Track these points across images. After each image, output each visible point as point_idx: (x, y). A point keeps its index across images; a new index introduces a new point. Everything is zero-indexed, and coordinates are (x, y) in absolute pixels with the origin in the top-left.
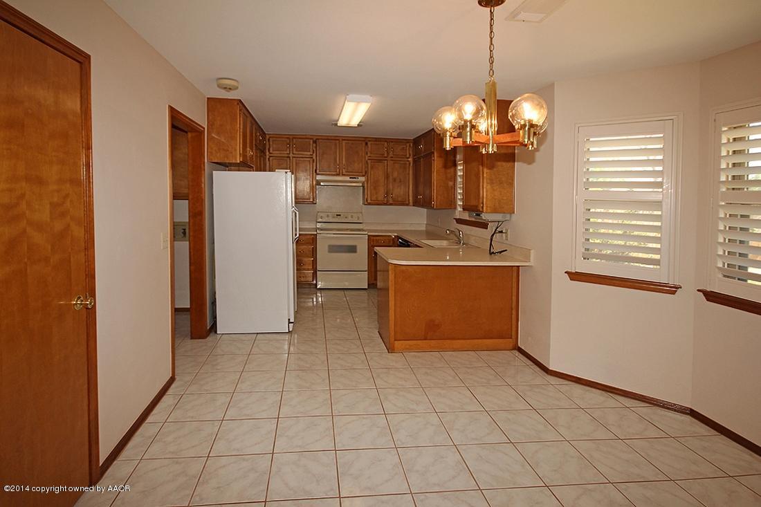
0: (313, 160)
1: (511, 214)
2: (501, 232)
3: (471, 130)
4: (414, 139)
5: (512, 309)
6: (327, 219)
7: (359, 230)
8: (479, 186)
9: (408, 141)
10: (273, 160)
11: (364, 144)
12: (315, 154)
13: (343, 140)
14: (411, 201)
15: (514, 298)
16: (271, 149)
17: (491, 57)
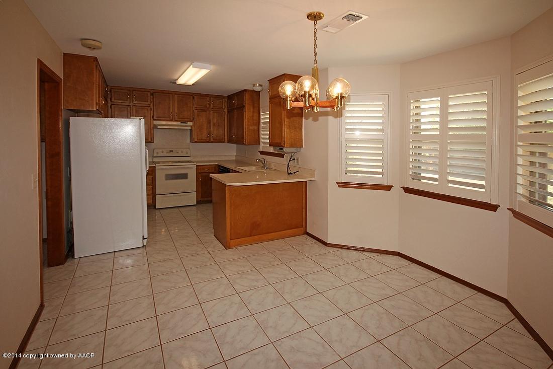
0: (151, 109)
1: (300, 147)
2: (294, 159)
3: (309, 97)
4: (228, 96)
5: (303, 208)
6: (162, 154)
7: (188, 162)
8: (282, 130)
9: (223, 97)
10: (114, 107)
11: (192, 97)
12: (152, 104)
13: (176, 94)
14: (226, 140)
15: (304, 201)
16: (113, 99)
17: (315, 52)
